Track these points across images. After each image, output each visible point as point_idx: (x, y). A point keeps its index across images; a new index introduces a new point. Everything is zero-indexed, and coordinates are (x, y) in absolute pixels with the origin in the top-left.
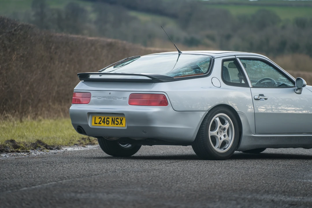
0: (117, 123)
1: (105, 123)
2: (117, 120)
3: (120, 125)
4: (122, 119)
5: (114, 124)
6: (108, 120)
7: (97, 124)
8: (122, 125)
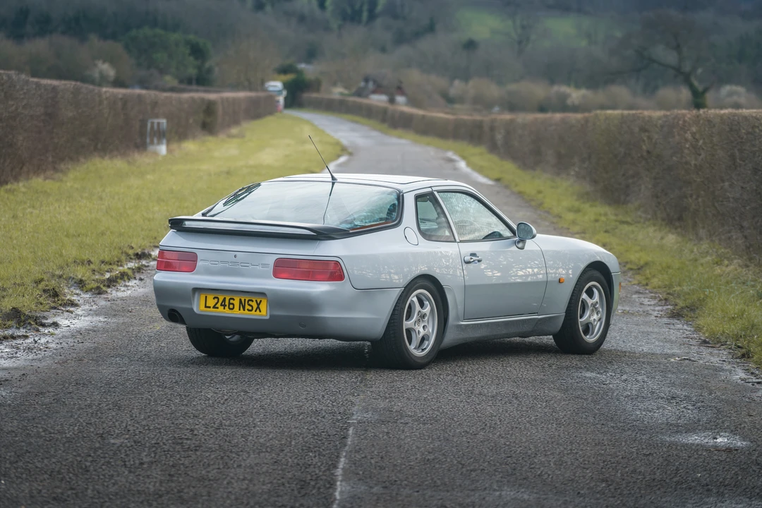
0: (250, 308)
1: (227, 308)
2: (250, 303)
3: (256, 311)
4: (261, 301)
5: (244, 310)
6: (232, 301)
7: (209, 307)
8: (260, 311)
